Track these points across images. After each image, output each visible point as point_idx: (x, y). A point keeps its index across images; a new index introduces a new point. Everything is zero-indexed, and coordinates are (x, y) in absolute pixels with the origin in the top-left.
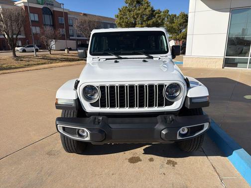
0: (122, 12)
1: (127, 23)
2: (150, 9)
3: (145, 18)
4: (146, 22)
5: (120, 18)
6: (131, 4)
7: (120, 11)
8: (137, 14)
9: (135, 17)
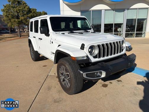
0: (7, 8)
1: (13, 16)
2: (28, 7)
3: (25, 13)
4: (27, 15)
5: (7, 12)
6: (13, 3)
7: (5, 7)
8: (19, 10)
9: (18, 11)
